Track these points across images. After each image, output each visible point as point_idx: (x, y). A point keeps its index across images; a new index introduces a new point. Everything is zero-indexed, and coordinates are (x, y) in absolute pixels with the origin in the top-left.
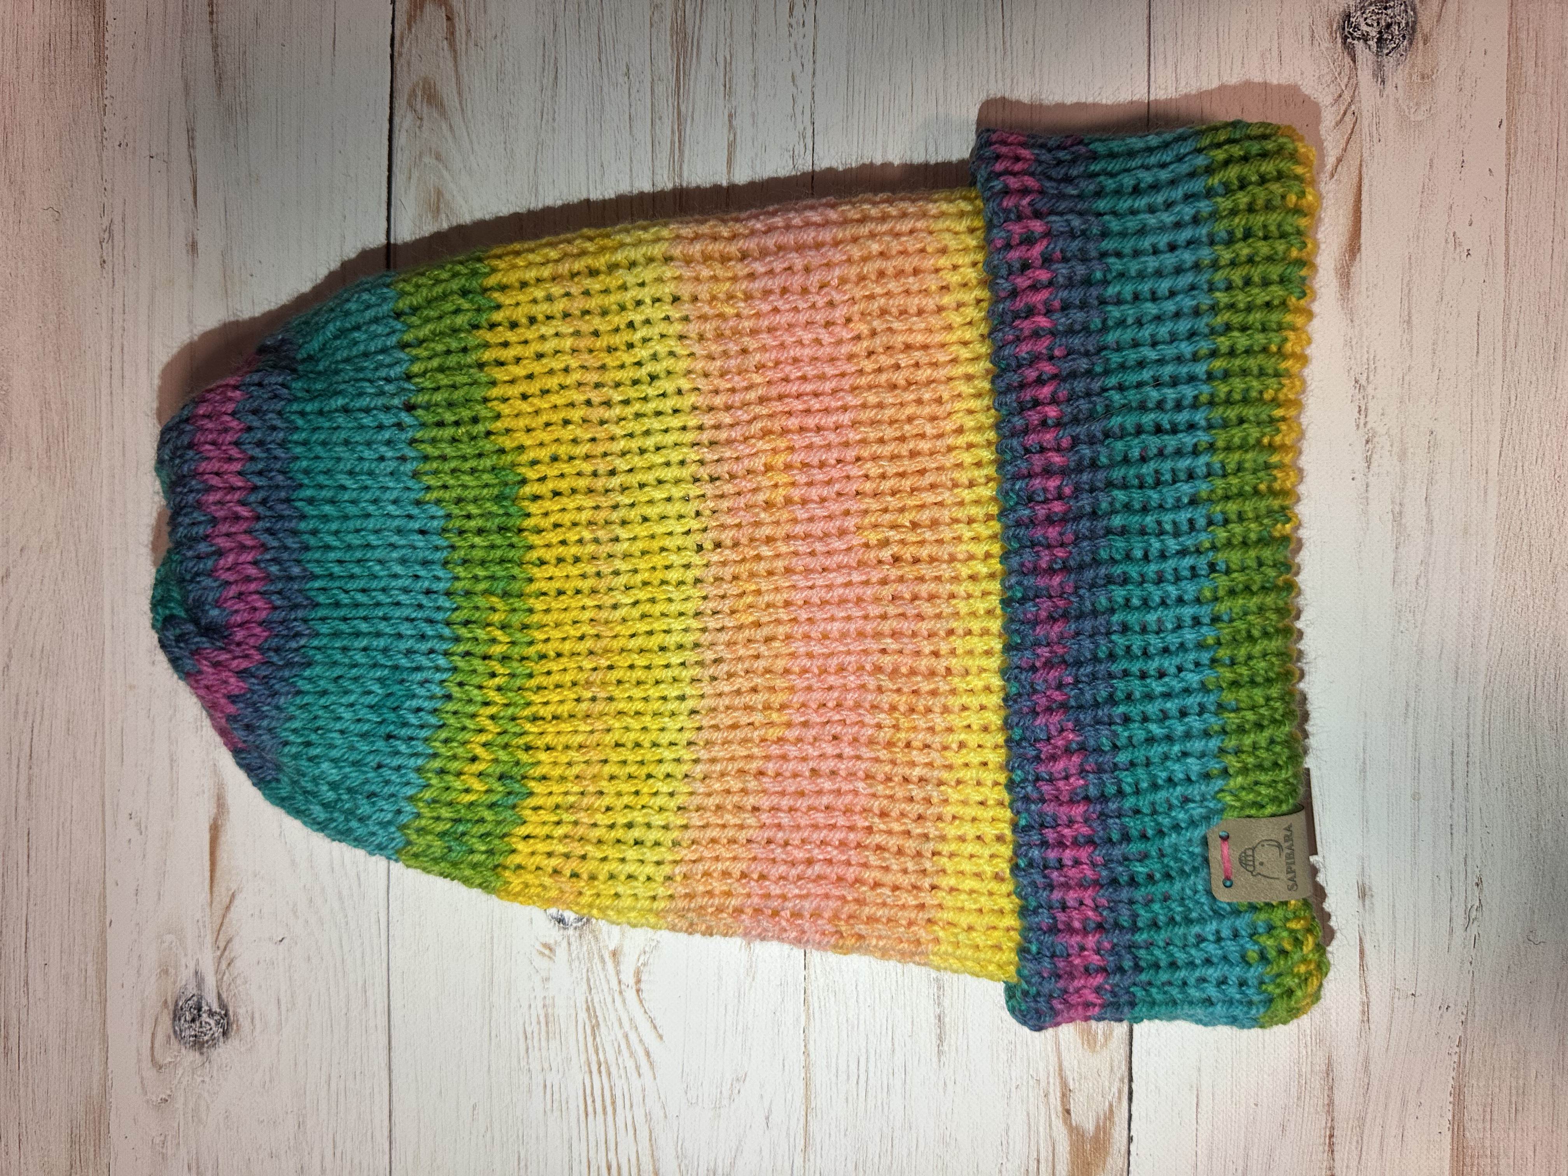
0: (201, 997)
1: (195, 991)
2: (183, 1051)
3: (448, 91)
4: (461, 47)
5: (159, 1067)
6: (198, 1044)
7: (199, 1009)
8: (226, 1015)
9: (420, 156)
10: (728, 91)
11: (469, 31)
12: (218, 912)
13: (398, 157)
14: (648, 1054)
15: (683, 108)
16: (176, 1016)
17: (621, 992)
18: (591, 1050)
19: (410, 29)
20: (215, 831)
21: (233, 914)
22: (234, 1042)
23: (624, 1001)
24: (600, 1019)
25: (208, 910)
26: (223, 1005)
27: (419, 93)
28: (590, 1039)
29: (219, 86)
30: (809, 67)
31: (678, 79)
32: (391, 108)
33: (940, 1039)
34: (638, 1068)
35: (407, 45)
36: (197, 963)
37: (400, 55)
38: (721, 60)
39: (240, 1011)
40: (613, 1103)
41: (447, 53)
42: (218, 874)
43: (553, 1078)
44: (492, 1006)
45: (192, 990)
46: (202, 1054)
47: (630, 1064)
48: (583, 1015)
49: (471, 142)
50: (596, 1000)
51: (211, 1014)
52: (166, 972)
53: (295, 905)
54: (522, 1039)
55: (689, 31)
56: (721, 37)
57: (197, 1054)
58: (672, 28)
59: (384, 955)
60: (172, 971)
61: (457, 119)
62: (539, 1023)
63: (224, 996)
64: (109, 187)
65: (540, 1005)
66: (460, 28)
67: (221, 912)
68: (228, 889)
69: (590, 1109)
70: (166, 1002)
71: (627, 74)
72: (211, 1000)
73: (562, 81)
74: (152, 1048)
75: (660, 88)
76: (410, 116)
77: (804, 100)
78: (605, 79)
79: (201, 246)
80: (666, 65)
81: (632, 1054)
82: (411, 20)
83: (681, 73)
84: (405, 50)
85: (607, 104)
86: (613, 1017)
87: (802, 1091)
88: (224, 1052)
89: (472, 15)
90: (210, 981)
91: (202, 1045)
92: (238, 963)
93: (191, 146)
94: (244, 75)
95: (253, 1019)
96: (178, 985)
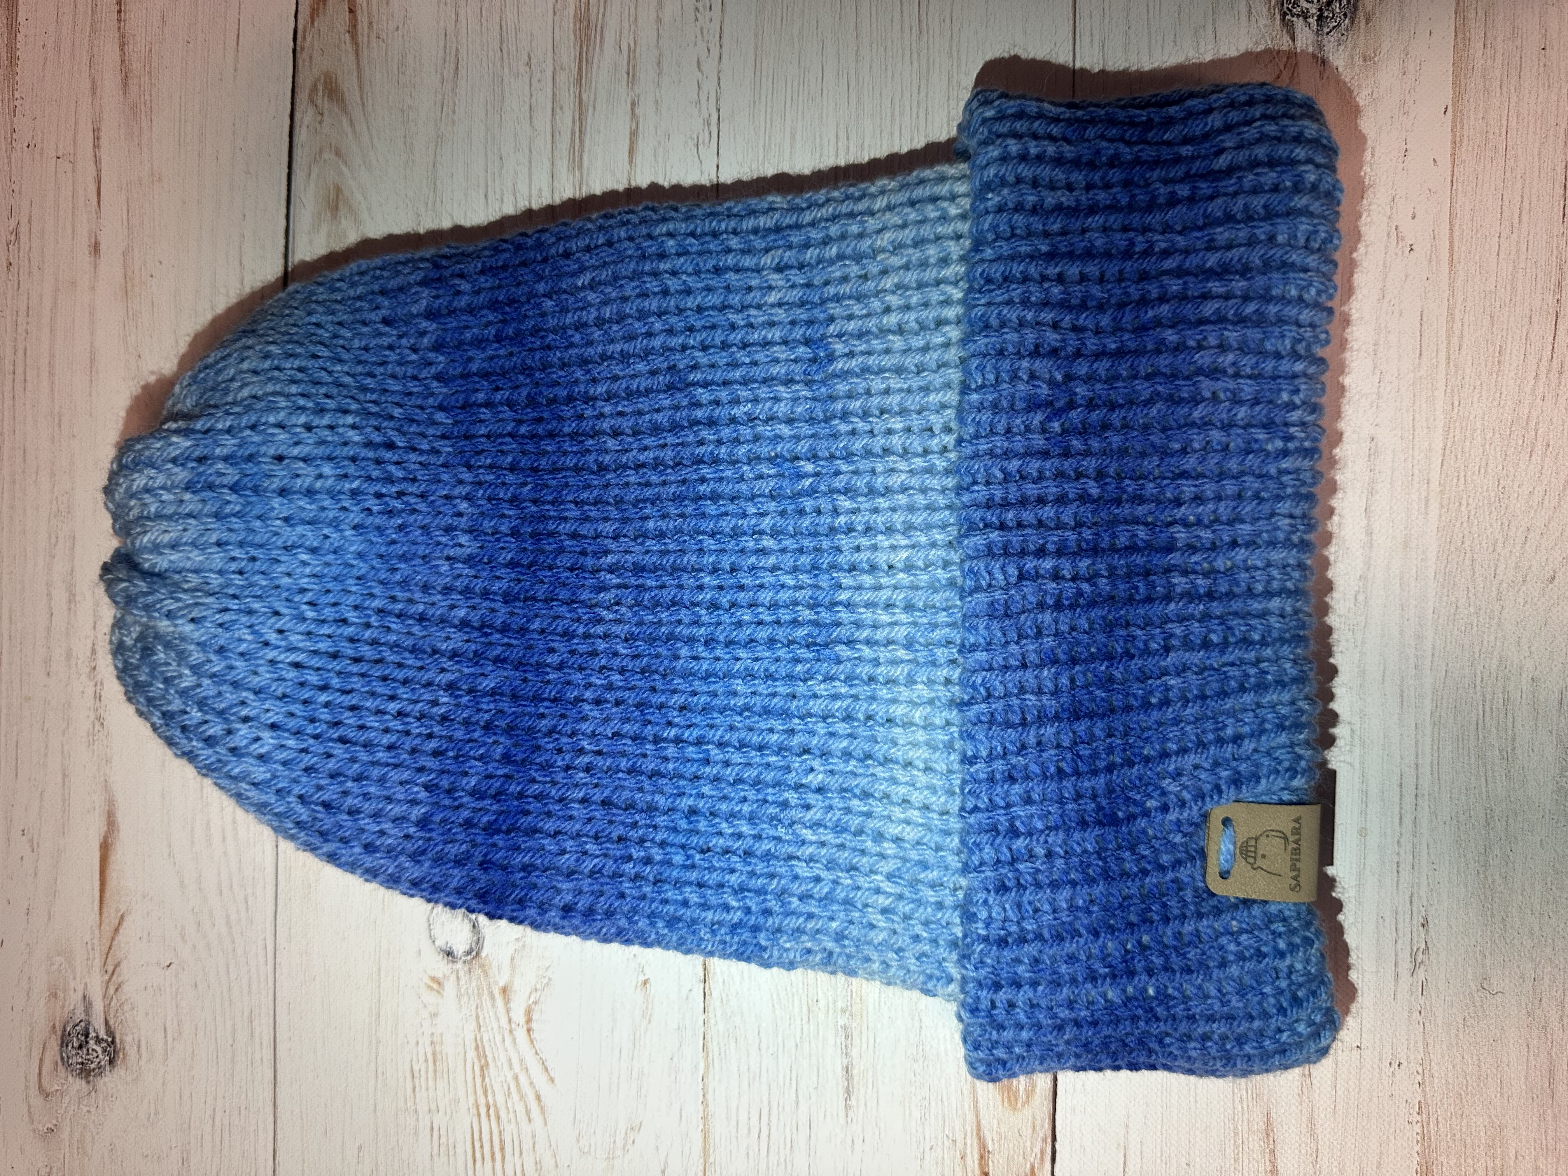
0: (89, 1023)
1: (83, 1017)
2: (70, 1079)
3: (349, 85)
4: (362, 39)
5: (46, 1095)
6: (85, 1072)
7: (87, 1035)
8: (113, 1042)
9: (321, 152)
10: (632, 77)
11: (371, 23)
12: (108, 935)
13: (298, 153)
14: (538, 1098)
15: (585, 97)
16: (64, 1042)
17: (511, 1031)
18: (480, 1091)
19: (313, 23)
20: (105, 849)
21: (120, 938)
22: (120, 1071)
23: (514, 1040)
24: (490, 1059)
25: (97, 932)
26: (110, 1032)
27: (321, 88)
28: (478, 1080)
29: (125, 85)
30: (715, 51)
31: (580, 69)
32: (293, 104)
33: (848, 1091)
34: (528, 1112)
35: (309, 39)
36: (86, 988)
37: (302, 49)
38: (625, 48)
39: (127, 1039)
40: (502, 1149)
41: (349, 46)
42: (107, 895)
43: (439, 1120)
44: (378, 1042)
45: (80, 1015)
46: (88, 1082)
47: (520, 1108)
48: (472, 1054)
49: (371, 137)
50: (485, 1039)
51: (98, 1040)
52: (55, 996)
53: (183, 928)
54: (409, 1078)
55: (593, 18)
56: (626, 24)
57: (84, 1082)
58: (575, 16)
59: (271, 984)
60: (60, 994)
61: (357, 114)
62: (426, 1061)
63: (111, 1022)
64: (16, 189)
65: (428, 1042)
66: (363, 19)
67: (110, 934)
68: (117, 911)
69: (478, 1156)
70: (54, 1027)
71: (529, 64)
72: (98, 1027)
73: (462, 72)
74: (40, 1074)
75: (562, 77)
76: (311, 111)
77: (710, 86)
78: (506, 70)
79: (103, 247)
80: (568, 55)
81: (522, 1097)
82: (314, 14)
83: (583, 61)
84: (307, 44)
85: (507, 94)
86: (503, 1058)
87: (700, 1143)
88: (109, 1081)
89: (375, 8)
90: (98, 1007)
91: (88, 1075)
92: (125, 988)
93: (96, 146)
94: (150, 73)
95: (139, 1047)
96: (66, 1010)
